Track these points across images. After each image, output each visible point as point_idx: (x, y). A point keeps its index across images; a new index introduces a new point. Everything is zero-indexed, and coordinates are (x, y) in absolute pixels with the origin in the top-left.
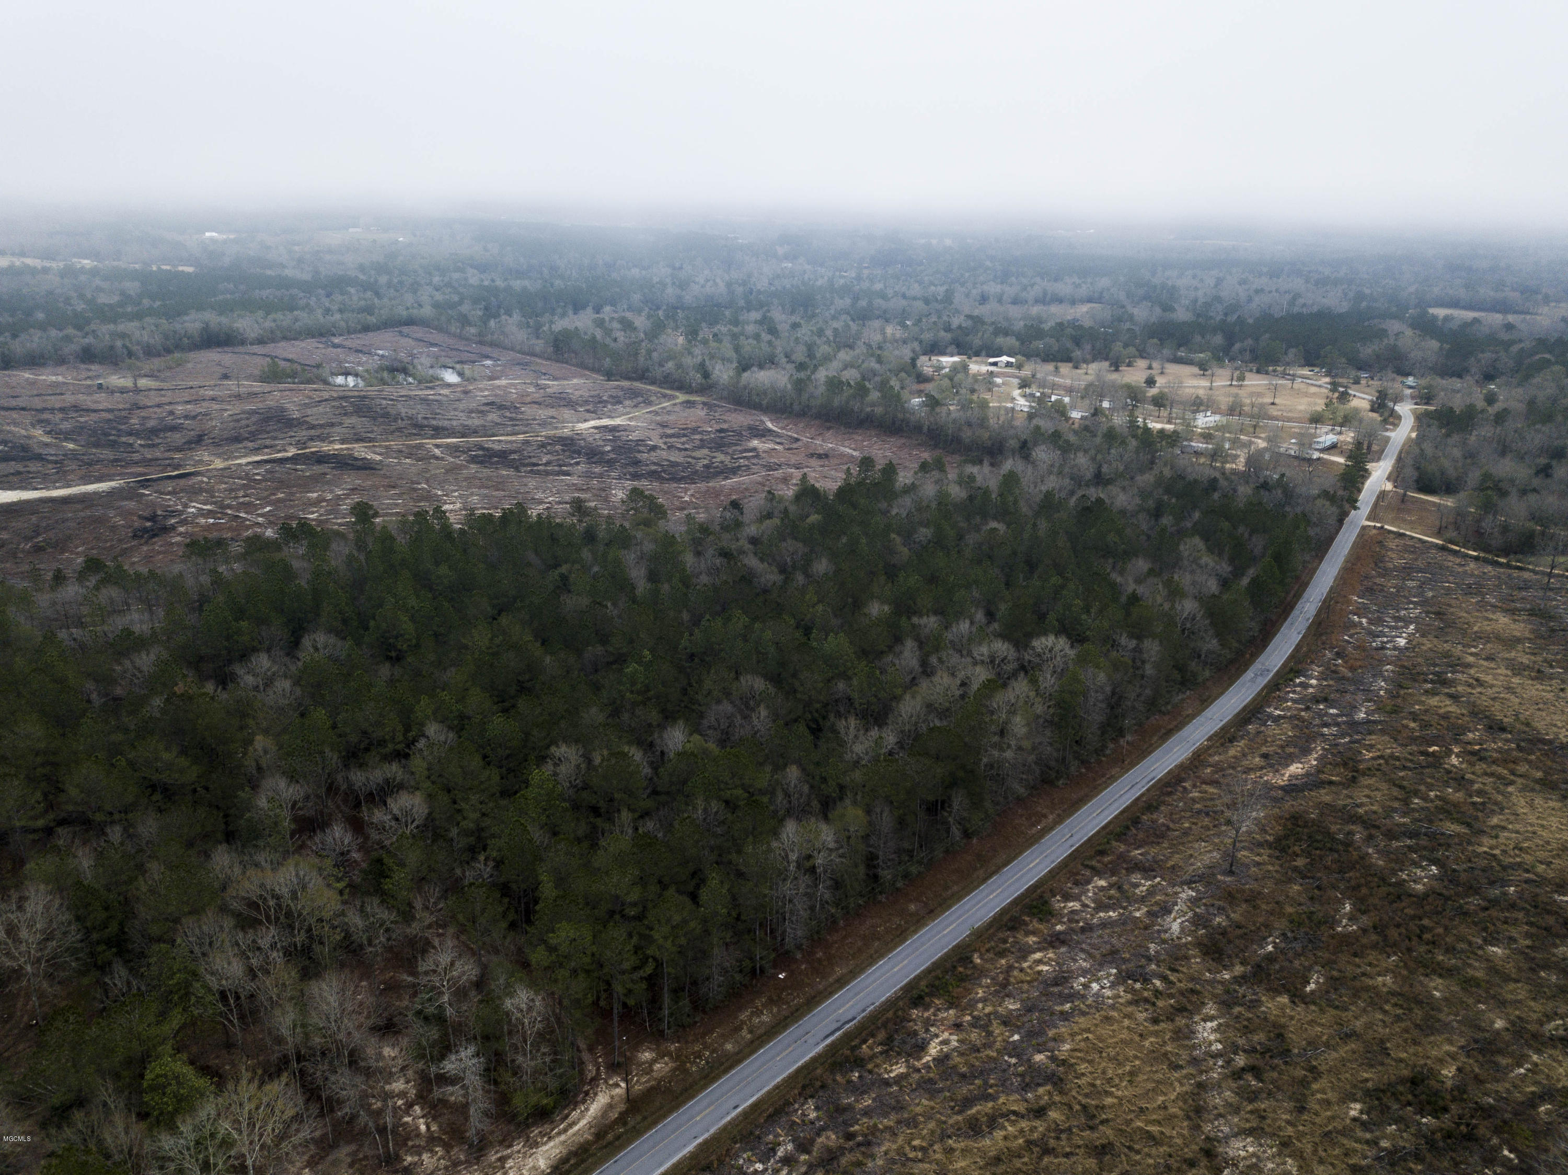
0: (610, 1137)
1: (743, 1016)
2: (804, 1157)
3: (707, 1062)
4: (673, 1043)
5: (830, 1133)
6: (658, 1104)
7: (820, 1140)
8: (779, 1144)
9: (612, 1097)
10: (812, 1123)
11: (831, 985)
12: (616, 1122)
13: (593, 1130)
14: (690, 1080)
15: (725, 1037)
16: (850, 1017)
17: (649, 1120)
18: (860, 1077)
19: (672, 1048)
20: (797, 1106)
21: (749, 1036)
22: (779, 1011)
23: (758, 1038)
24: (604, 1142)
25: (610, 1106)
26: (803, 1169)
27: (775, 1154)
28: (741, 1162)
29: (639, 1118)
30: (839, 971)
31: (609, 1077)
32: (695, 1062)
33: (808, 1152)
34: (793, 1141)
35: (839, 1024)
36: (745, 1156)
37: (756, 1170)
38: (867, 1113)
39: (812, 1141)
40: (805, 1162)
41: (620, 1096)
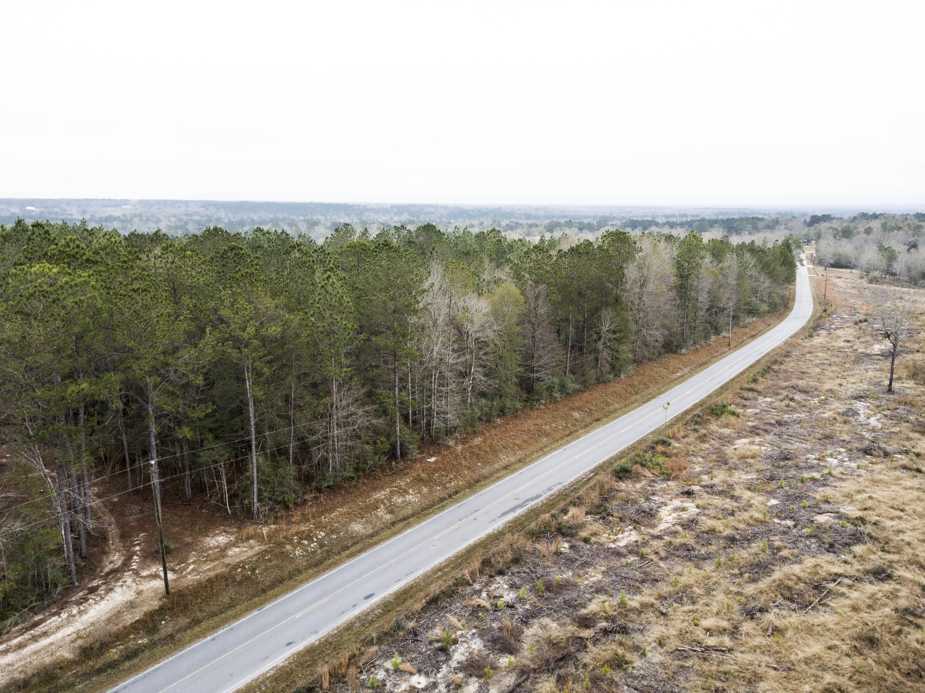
0: (114, 653)
1: (380, 495)
2: (505, 661)
3: (321, 545)
4: (266, 523)
5: (546, 621)
6: (226, 600)
7: (529, 632)
8: (455, 642)
9: (139, 593)
10: (510, 606)
11: (498, 471)
12: (136, 627)
13: (80, 642)
14: (291, 568)
15: (351, 517)
16: (534, 495)
17: (204, 625)
18: (571, 547)
19: (265, 530)
20: (477, 586)
21: (388, 517)
22: (431, 492)
23: (402, 520)
24: (100, 662)
25: (131, 605)
26: (510, 680)
27: (449, 657)
28: (381, 675)
29: (183, 621)
30: (505, 459)
31: (143, 564)
32: (299, 543)
33: (511, 650)
34: (481, 636)
35: (520, 502)
36: (388, 664)
37: (413, 688)
38: (599, 590)
39: (517, 635)
40: (511, 669)
41: (155, 591)
